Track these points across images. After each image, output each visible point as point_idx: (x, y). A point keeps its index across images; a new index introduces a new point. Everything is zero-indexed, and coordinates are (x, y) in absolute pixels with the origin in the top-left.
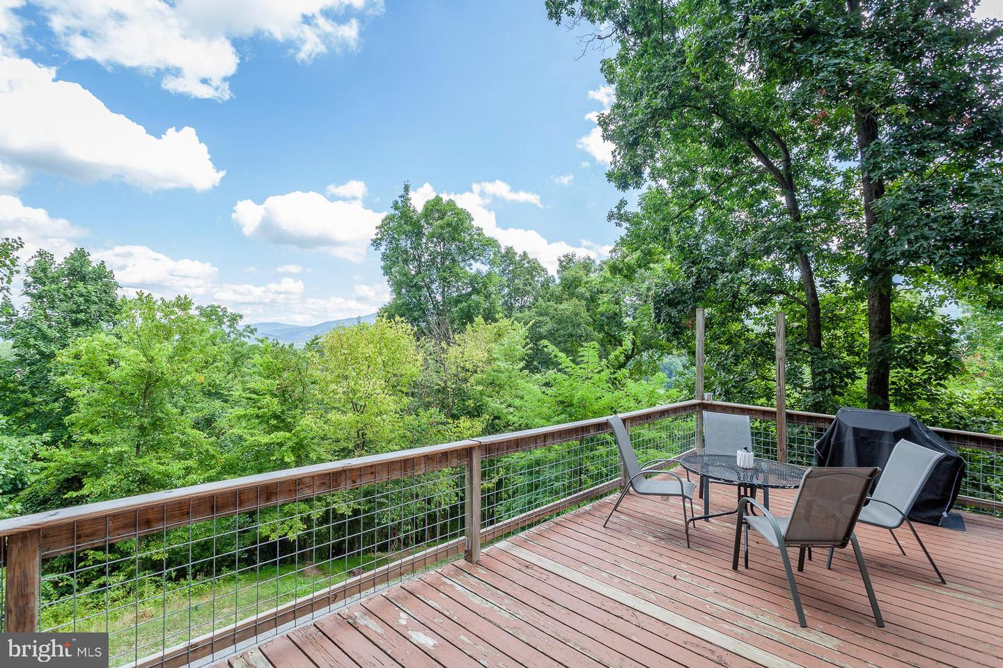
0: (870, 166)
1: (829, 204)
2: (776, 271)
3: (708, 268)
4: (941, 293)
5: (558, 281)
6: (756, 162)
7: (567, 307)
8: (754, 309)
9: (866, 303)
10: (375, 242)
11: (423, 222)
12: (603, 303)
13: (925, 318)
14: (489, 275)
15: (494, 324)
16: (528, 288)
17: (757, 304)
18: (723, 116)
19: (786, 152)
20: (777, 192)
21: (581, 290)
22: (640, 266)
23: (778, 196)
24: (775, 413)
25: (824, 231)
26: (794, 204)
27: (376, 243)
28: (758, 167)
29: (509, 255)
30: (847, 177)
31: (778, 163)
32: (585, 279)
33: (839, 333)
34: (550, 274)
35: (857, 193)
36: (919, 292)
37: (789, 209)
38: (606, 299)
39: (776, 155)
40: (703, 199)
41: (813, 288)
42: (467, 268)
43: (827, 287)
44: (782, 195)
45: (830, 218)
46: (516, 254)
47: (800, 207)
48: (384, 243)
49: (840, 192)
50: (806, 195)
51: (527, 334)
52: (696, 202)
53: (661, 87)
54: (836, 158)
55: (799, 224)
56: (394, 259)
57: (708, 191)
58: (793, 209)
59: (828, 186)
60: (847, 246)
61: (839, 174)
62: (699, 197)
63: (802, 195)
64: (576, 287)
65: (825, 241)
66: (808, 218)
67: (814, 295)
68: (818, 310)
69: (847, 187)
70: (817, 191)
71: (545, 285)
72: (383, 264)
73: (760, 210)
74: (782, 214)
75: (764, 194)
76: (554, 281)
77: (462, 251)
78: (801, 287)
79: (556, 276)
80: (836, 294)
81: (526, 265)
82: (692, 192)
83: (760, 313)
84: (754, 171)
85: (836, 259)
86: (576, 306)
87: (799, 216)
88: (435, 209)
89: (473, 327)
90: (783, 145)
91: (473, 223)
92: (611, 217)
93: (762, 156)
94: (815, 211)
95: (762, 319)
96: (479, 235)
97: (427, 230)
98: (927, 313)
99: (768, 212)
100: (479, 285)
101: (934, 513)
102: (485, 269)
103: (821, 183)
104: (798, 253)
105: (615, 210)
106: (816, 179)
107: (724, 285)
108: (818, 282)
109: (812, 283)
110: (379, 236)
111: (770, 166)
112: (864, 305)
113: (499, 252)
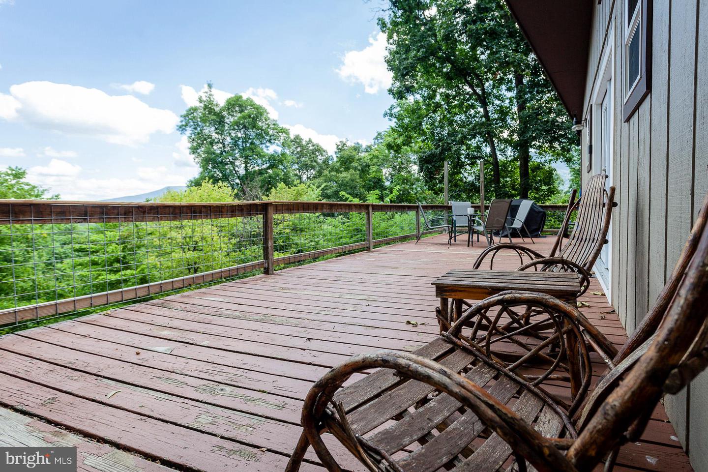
0: (519, 97)
1: (503, 113)
2: (478, 148)
3: (447, 143)
4: (550, 158)
5: (335, 159)
6: (467, 89)
7: (345, 175)
8: (468, 167)
9: (519, 162)
10: (180, 127)
11: (225, 113)
12: (373, 172)
13: (542, 168)
14: (283, 154)
15: (293, 188)
16: (314, 164)
17: (469, 164)
18: (452, 62)
19: (483, 85)
20: (478, 106)
21: (355, 164)
22: (404, 145)
23: (479, 108)
24: (480, 206)
25: (501, 127)
26: (486, 112)
27: (182, 128)
28: (469, 92)
29: (297, 141)
30: (511, 99)
31: (478, 90)
32: (357, 157)
33: (508, 179)
34: (329, 154)
35: (515, 109)
36: (541, 158)
37: (484, 115)
38: (375, 169)
39: (477, 86)
40: (440, 107)
41: (496, 156)
42: (265, 150)
43: (502, 155)
44: (481, 107)
45: (503, 120)
46: (303, 140)
47: (490, 114)
48: (188, 129)
49: (508, 107)
50: (492, 108)
51: (320, 194)
52: (436, 109)
53: (422, 47)
54: (506, 90)
55: (489, 123)
56: (200, 142)
57: (443, 103)
58: (486, 115)
59: (503, 104)
60: (511, 135)
61: (507, 99)
62: (438, 105)
63: (490, 108)
64: (351, 162)
65: (501, 132)
66: (494, 120)
67: (496, 159)
68: (498, 166)
69: (511, 105)
70: (498, 106)
71: (325, 162)
72: (190, 145)
73: (470, 115)
74: (481, 117)
75: (473, 106)
76: (332, 159)
77: (259, 136)
78: (491, 156)
79: (334, 156)
80: (506, 158)
81: (311, 148)
82: (434, 103)
83: (470, 170)
84: (468, 94)
85: (506, 141)
86: (352, 175)
87: (489, 119)
88: (235, 104)
89: (277, 190)
90: (481, 81)
91: (269, 115)
92: (385, 115)
93: (471, 86)
94: (496, 117)
95: (471, 173)
96: (274, 124)
97: (229, 120)
98: (543, 166)
99: (475, 116)
100: (275, 161)
101: (536, 233)
102: (279, 150)
103: (499, 102)
104: (489, 137)
105: (388, 111)
106: (497, 100)
107: (455, 151)
108: (498, 153)
109: (496, 154)
110: (184, 123)
111: (475, 91)
112: (518, 163)
113: (289, 138)
